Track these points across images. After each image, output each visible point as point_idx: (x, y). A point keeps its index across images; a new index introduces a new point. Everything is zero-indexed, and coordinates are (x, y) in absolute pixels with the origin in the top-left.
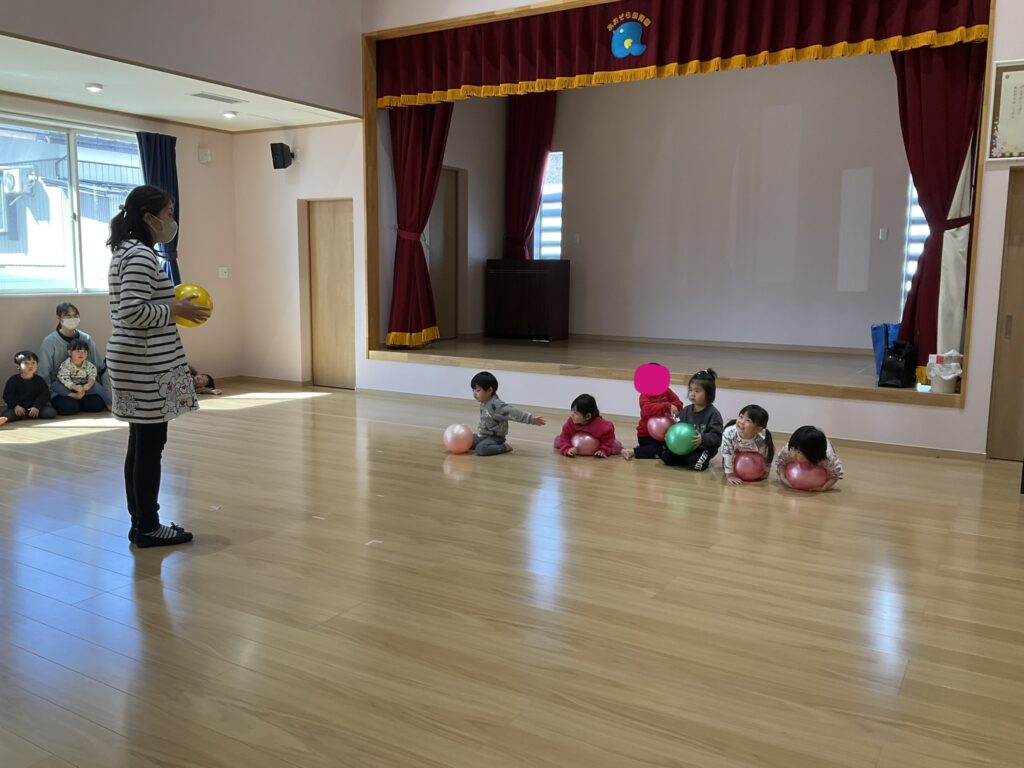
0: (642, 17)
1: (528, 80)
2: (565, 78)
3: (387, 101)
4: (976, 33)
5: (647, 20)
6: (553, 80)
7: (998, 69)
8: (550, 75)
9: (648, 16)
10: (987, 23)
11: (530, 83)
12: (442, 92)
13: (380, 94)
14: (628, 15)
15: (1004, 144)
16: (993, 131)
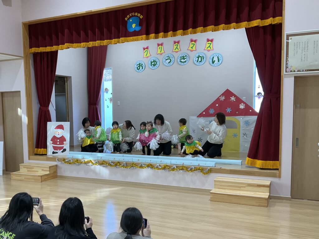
0: (139, 15)
1: (93, 41)
2: (109, 40)
3: (34, 50)
4: (277, 20)
5: (141, 16)
6: (103, 41)
7: (287, 35)
8: (102, 39)
9: (141, 14)
10: (282, 16)
11: (94, 42)
12: (57, 46)
13: (31, 47)
14: (133, 14)
15: (291, 67)
16: (286, 62)
